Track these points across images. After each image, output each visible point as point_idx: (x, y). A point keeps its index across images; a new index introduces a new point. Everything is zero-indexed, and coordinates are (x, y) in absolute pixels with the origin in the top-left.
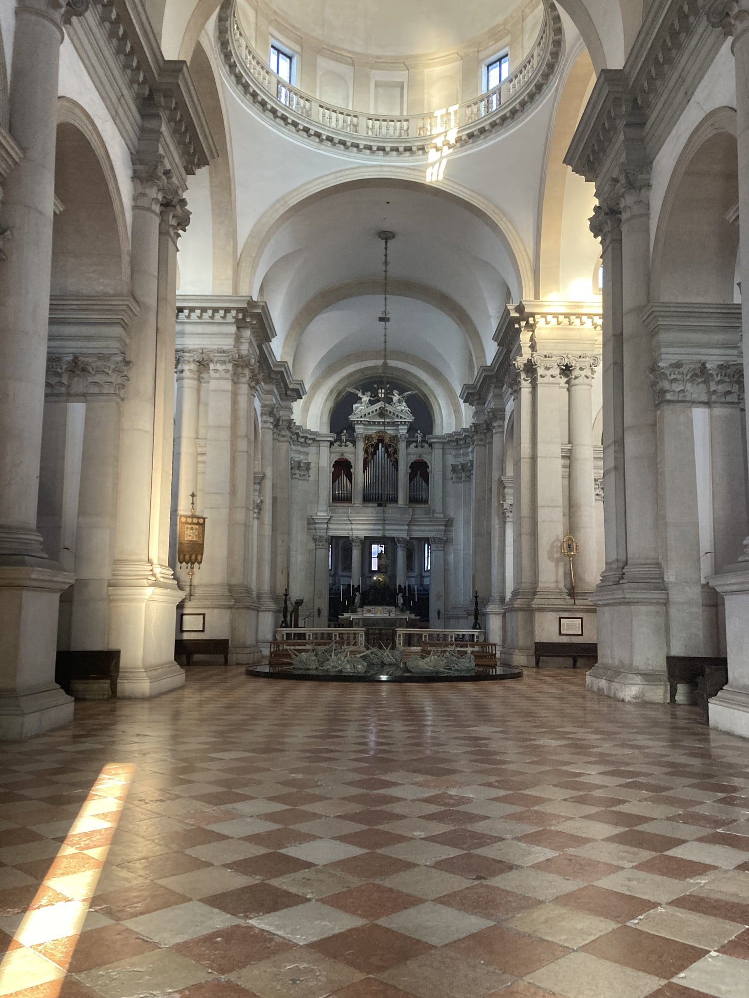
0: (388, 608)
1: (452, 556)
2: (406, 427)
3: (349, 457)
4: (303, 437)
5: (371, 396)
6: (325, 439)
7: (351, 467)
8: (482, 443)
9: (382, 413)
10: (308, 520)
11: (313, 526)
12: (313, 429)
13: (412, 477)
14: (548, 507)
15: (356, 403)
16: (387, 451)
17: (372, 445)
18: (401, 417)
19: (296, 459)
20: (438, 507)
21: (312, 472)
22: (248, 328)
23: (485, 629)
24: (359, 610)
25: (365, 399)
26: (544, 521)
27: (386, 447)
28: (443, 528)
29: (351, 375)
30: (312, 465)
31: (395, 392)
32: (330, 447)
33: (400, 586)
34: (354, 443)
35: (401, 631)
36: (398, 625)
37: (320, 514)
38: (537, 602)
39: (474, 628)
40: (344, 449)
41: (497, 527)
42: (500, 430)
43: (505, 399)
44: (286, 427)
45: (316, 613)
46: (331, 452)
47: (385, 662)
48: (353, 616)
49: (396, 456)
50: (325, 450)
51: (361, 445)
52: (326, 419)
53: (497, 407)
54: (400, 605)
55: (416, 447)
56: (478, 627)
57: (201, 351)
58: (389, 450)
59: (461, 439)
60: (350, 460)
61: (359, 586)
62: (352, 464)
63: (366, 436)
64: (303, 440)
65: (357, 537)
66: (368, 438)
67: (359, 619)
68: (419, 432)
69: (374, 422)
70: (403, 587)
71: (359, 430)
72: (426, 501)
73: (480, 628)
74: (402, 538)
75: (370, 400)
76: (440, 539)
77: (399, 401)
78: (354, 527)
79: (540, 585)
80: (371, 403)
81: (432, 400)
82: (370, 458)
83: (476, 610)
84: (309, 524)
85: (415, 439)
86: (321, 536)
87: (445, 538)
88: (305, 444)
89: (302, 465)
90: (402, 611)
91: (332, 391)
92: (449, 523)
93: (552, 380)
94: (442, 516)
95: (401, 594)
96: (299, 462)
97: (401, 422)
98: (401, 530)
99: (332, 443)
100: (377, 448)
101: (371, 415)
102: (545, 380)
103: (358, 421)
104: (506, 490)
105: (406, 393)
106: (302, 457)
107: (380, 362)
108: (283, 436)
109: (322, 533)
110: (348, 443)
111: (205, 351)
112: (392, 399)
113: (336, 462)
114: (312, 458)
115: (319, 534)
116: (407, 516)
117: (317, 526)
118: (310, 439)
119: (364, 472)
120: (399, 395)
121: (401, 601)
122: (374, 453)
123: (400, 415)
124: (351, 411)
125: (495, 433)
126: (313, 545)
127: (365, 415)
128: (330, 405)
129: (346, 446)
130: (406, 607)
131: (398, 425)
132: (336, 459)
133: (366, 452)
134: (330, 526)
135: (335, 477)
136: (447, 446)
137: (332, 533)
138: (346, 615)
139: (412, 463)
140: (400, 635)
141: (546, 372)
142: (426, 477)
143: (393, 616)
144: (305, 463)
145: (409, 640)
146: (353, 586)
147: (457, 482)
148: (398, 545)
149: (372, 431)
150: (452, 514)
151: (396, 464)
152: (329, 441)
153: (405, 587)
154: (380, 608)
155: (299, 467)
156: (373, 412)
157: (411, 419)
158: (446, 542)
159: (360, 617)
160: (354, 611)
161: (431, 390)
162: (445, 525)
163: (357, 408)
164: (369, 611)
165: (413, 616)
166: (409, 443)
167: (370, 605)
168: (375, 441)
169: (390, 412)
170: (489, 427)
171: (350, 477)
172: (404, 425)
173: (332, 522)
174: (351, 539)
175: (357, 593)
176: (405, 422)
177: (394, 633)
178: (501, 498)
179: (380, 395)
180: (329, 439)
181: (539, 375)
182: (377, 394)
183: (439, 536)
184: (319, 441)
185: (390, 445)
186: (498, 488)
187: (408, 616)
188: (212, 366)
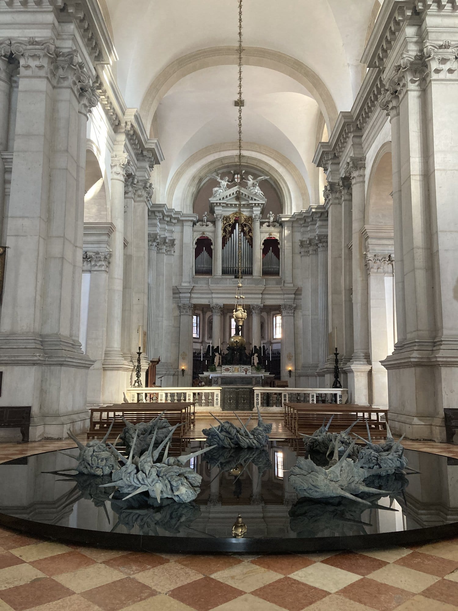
0: (245, 367)
1: (301, 322)
2: (260, 209)
3: (209, 235)
4: (168, 216)
5: (228, 181)
6: (187, 219)
7: (212, 244)
8: (337, 201)
9: (238, 197)
10: (173, 289)
11: (177, 296)
12: (177, 209)
13: (265, 252)
14: (451, 232)
15: (215, 187)
16: (243, 230)
17: (230, 225)
18: (255, 200)
19: (162, 236)
20: (288, 279)
21: (177, 247)
22: (72, 22)
23: (346, 386)
24: (218, 369)
25: (224, 183)
26: (447, 250)
27: (242, 226)
28: (293, 296)
29: (212, 163)
30: (176, 242)
31: (250, 177)
32: (193, 226)
33: (255, 347)
34: (214, 222)
35: (258, 390)
36: (254, 383)
37: (183, 284)
38: (442, 354)
39: (335, 386)
40: (204, 228)
41: (360, 279)
42: (361, 179)
43: (364, 149)
44: (142, 188)
45: (181, 373)
46: (194, 231)
47: (243, 444)
48: (212, 375)
49: (250, 234)
50: (188, 228)
51: (220, 225)
52: (189, 202)
53: (356, 156)
54: (256, 364)
55: (269, 226)
56: (338, 385)
57: (8, 42)
58: (245, 229)
59: (308, 217)
60: (210, 238)
61: (218, 347)
62: (213, 241)
63: (224, 217)
64: (168, 219)
65: (217, 305)
66: (226, 218)
67: (217, 378)
68: (271, 213)
69: (231, 205)
70: (258, 348)
71: (218, 211)
72: (277, 273)
73: (340, 387)
74: (257, 305)
75: (227, 184)
76: (290, 306)
77: (254, 185)
78: (214, 296)
79: (445, 332)
80: (229, 187)
81: (282, 185)
82: (228, 236)
83: (336, 368)
84: (174, 293)
85: (267, 220)
86: (184, 304)
87: (295, 305)
88: (169, 223)
89: (167, 241)
90: (258, 369)
91: (194, 178)
92: (298, 292)
93: (449, 76)
94: (292, 285)
95: (256, 355)
96: (165, 238)
97: (255, 204)
98: (256, 298)
99: (194, 224)
100: (234, 227)
101: (229, 198)
102: (441, 76)
103: (217, 203)
104: (369, 240)
105: (260, 178)
106: (167, 235)
107: (236, 152)
108: (140, 196)
109: (186, 301)
110: (208, 223)
111: (13, 42)
112: (247, 183)
113: (198, 240)
114: (176, 236)
115: (183, 302)
116: (261, 285)
117: (181, 295)
118: (175, 218)
119: (223, 248)
120: (253, 179)
121: (256, 360)
122: (232, 232)
123: (254, 198)
124: (211, 194)
125: (355, 184)
126: (177, 313)
127: (223, 198)
128: (193, 189)
129: (207, 225)
130: (262, 365)
131: (253, 207)
132: (198, 237)
133: (224, 230)
134: (193, 295)
135: (198, 252)
136: (295, 225)
137: (194, 301)
138: (206, 374)
139: (265, 240)
140: (258, 395)
141: (442, 66)
142: (277, 252)
143: (249, 374)
144: (170, 240)
145: (267, 400)
146: (213, 347)
147: (304, 256)
148: (254, 311)
149: (230, 212)
150: (299, 284)
151: (251, 242)
152: (191, 221)
153: (260, 347)
154: (237, 367)
155: (165, 243)
156: (230, 195)
157: (264, 200)
158: (295, 308)
159: (219, 375)
160: (214, 370)
161: (281, 176)
162: (295, 294)
163: (216, 191)
164: (227, 370)
165: (267, 374)
166: (262, 224)
167: (228, 365)
168: (232, 221)
169: (245, 195)
170: (347, 182)
171: (210, 252)
172: (257, 207)
173: (195, 291)
174: (211, 306)
175: (217, 354)
176: (258, 204)
177: (252, 391)
178: (363, 249)
179: (236, 180)
180: (191, 219)
181: (433, 69)
182: (233, 180)
183: (289, 303)
184: (183, 221)
185: (245, 225)
186: (361, 238)
187: (263, 374)
188: (22, 62)
